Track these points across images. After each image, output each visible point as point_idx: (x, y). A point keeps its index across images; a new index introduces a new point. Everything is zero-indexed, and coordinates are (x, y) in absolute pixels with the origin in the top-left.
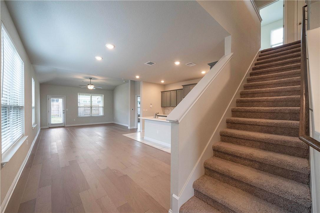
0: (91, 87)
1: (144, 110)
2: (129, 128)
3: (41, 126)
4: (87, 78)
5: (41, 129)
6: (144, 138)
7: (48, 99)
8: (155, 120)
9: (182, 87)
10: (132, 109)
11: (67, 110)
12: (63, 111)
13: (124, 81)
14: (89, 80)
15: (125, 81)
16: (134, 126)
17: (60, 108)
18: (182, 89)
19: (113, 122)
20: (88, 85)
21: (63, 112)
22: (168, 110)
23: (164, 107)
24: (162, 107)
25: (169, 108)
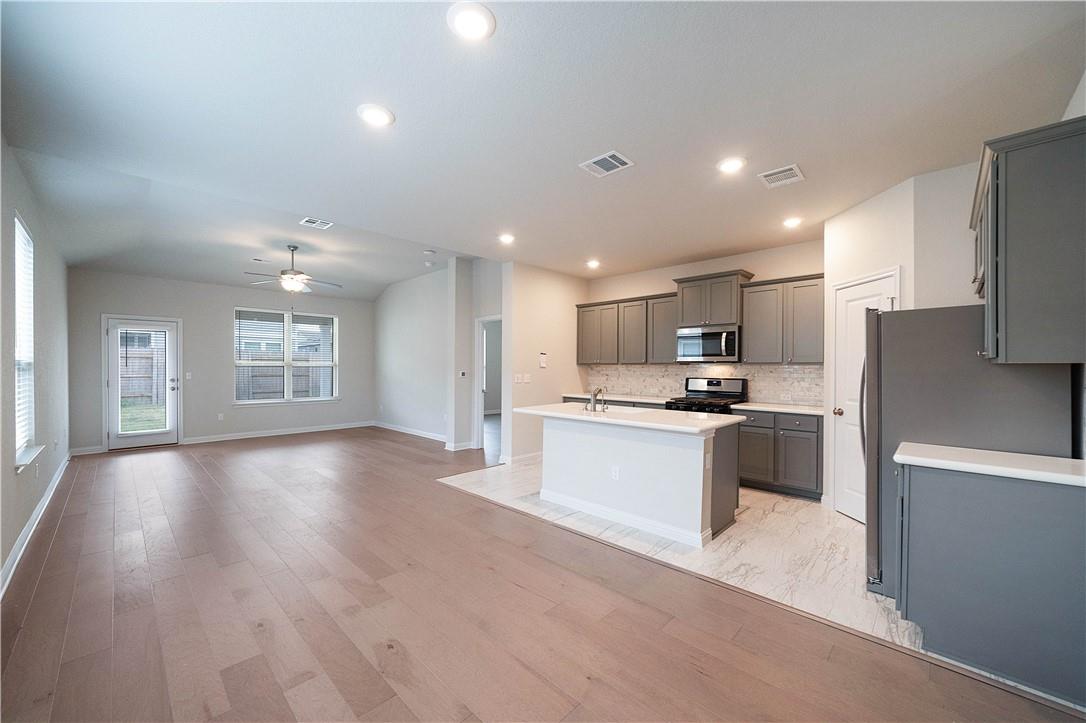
0: (293, 284)
1: (520, 376)
2: (450, 447)
3: (71, 446)
4: (276, 244)
5: (73, 458)
6: (542, 497)
7: (104, 332)
8: (592, 417)
9: (673, 288)
10: (463, 374)
11: (189, 376)
12: (173, 380)
13: (428, 264)
14: (286, 256)
15: (433, 264)
16: (470, 440)
17: (155, 370)
18: (674, 295)
19: (372, 423)
20: (283, 273)
21: (174, 385)
22: (605, 378)
23: (589, 365)
24: (579, 363)
25: (610, 370)
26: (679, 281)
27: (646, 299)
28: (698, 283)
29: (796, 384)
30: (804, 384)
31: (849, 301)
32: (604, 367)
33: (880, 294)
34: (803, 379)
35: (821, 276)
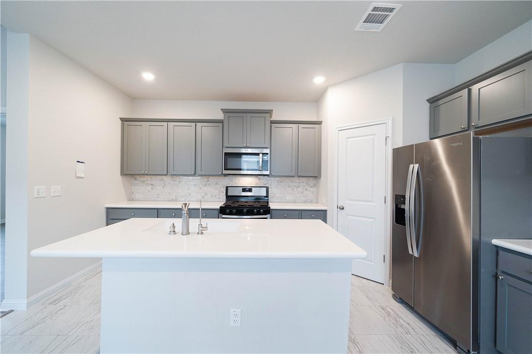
18: (221, 121)
22: (149, 188)
23: (132, 175)
24: (123, 174)
25: (156, 180)
26: (225, 111)
27: (195, 121)
28: (241, 115)
29: (295, 189)
30: (300, 189)
31: (348, 138)
32: (149, 178)
33: (375, 134)
34: (299, 187)
35: (320, 123)
